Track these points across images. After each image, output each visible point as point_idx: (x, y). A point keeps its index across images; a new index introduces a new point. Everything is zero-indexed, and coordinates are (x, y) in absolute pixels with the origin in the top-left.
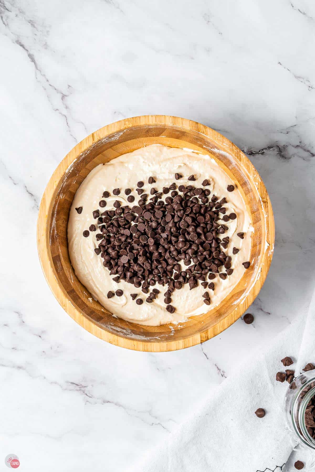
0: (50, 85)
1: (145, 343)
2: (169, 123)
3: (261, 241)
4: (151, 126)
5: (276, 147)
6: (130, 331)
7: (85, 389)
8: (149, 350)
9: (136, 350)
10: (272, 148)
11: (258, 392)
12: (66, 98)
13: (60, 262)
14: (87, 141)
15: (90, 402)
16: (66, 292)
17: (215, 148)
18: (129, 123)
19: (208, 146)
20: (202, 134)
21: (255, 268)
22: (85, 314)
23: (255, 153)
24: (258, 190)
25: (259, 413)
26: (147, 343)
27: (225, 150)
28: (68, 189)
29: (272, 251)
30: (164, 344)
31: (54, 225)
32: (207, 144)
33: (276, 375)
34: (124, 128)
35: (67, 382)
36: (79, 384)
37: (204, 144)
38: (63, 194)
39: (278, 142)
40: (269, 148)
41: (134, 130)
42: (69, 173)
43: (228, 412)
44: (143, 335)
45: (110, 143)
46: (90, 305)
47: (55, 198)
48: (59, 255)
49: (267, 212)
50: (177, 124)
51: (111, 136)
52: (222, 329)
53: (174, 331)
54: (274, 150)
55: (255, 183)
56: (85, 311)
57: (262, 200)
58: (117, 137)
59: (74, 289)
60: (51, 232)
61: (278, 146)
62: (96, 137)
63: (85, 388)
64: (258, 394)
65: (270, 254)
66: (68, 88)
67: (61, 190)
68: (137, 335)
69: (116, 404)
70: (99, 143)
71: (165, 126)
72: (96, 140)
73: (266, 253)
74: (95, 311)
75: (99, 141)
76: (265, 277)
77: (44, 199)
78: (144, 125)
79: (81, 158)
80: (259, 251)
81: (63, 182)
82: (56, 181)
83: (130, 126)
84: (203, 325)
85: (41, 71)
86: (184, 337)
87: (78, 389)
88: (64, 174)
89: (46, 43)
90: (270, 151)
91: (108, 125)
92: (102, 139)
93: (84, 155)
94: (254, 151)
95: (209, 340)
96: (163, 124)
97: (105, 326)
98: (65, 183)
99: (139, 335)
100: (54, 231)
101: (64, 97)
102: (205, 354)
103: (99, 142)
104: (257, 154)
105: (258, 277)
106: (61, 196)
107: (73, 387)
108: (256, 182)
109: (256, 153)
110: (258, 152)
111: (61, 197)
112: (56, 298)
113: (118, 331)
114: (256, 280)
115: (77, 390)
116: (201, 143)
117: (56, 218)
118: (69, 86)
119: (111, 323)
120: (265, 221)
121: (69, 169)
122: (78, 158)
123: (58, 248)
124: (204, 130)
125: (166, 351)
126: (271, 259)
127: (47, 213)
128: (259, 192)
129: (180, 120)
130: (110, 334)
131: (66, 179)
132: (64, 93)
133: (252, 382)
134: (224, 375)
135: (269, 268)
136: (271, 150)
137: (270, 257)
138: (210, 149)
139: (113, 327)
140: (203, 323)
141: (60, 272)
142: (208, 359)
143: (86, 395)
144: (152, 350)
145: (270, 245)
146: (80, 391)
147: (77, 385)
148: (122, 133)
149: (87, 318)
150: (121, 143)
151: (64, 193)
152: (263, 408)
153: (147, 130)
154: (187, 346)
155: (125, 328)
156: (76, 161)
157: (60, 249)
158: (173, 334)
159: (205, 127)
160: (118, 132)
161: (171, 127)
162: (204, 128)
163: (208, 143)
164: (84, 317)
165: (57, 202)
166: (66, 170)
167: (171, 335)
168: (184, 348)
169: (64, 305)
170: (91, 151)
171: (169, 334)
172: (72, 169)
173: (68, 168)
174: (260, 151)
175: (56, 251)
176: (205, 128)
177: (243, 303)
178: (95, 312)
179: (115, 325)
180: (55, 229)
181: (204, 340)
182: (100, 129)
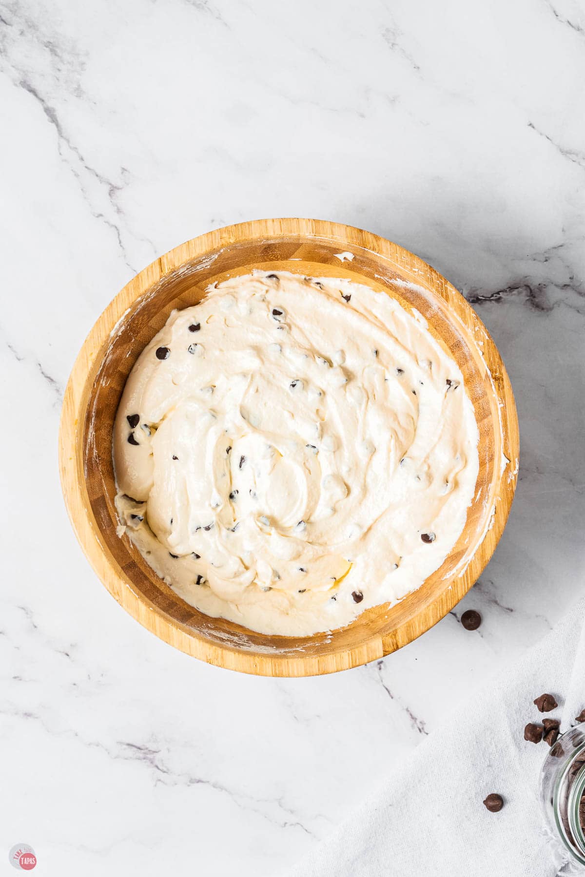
0: (86, 167)
1: (276, 660)
2: (306, 234)
3: (492, 455)
4: (272, 241)
5: (524, 288)
6: (246, 639)
7: (154, 757)
8: (284, 674)
9: (259, 675)
10: (516, 290)
11: (490, 761)
12: (118, 193)
13: (105, 511)
14: (150, 273)
15: (164, 782)
16: (119, 568)
17: (397, 279)
18: (230, 235)
19: (384, 275)
20: (372, 252)
21: (483, 508)
22: (159, 610)
23: (484, 298)
24: (484, 356)
25: (491, 804)
26: (280, 660)
27: (416, 282)
28: (116, 367)
29: (516, 472)
30: (313, 661)
31: (92, 438)
32: (383, 271)
33: (524, 729)
34: (220, 246)
35: (121, 743)
36: (143, 747)
37: (376, 271)
38: (107, 378)
39: (528, 278)
40: (511, 288)
41: (239, 249)
42: (117, 337)
43: (432, 802)
44: (273, 645)
45: (193, 275)
46: (166, 591)
47: (93, 386)
48: (104, 496)
49: (503, 398)
50: (321, 235)
51: (195, 262)
52: (423, 628)
53: (331, 635)
54: (519, 293)
55: (477, 343)
56: (158, 602)
57: (492, 376)
58: (207, 265)
59: (136, 561)
60: (87, 452)
61: (527, 286)
62: (166, 265)
63: (155, 754)
64: (489, 766)
65: (511, 480)
66: (122, 173)
67: (102, 370)
68: (260, 646)
69: (214, 786)
70: (172, 276)
71: (299, 239)
72: (166, 271)
73: (502, 478)
74: (178, 602)
75: (173, 272)
76: (502, 523)
77: (70, 389)
78: (259, 238)
79: (139, 307)
80: (491, 473)
81: (106, 355)
82: (92, 354)
83: (232, 241)
84: (387, 621)
85: (68, 141)
86: (351, 646)
87: (141, 755)
88: (108, 340)
89: (79, 86)
90: (512, 295)
91: (188, 242)
92: (179, 269)
93: (145, 301)
94: (481, 295)
95: (399, 650)
96: (295, 234)
97: (197, 629)
98: (110, 357)
99: (264, 645)
100: (91, 449)
101: (113, 190)
102: (387, 689)
103: (174, 274)
104: (487, 302)
105: (489, 525)
106: (103, 383)
107: (130, 752)
108: (479, 340)
109: (485, 300)
110: (489, 298)
111: (104, 385)
112: (100, 579)
113: (222, 640)
114: (486, 530)
115: (139, 759)
116: (369, 270)
117: (95, 425)
118: (124, 169)
119: (209, 625)
120: (498, 416)
121: (116, 329)
122: (134, 308)
123: (101, 483)
124: (375, 244)
125: (316, 675)
126: (515, 488)
127: (77, 415)
128: (485, 359)
129: (327, 227)
130: (207, 646)
131: (111, 348)
132: (113, 183)
133: (477, 742)
134: (423, 729)
135: (511, 506)
136: (514, 292)
137: (511, 484)
138: (387, 280)
139: (213, 632)
140: (386, 617)
141: (107, 528)
142: (392, 698)
143: (157, 767)
144: (291, 674)
145: (510, 461)
146: (145, 760)
147: (139, 748)
148: (216, 257)
149: (161, 616)
150: (214, 275)
151: (108, 376)
152: (500, 792)
153: (265, 248)
154: (358, 664)
155: (237, 634)
156: (129, 313)
157: (106, 485)
158: (329, 641)
159: (376, 237)
160: (208, 254)
161: (310, 240)
162: (374, 241)
163: (383, 268)
164: (156, 614)
165: (96, 393)
166: (110, 331)
167: (326, 644)
168: (351, 666)
169: (116, 592)
170: (158, 292)
171: (322, 641)
172: (123, 328)
173: (114, 326)
174: (492, 296)
175: (97, 488)
176: (377, 241)
177: (463, 576)
178: (176, 603)
179: (217, 627)
180: (94, 445)
181: (390, 649)
182: (173, 250)
